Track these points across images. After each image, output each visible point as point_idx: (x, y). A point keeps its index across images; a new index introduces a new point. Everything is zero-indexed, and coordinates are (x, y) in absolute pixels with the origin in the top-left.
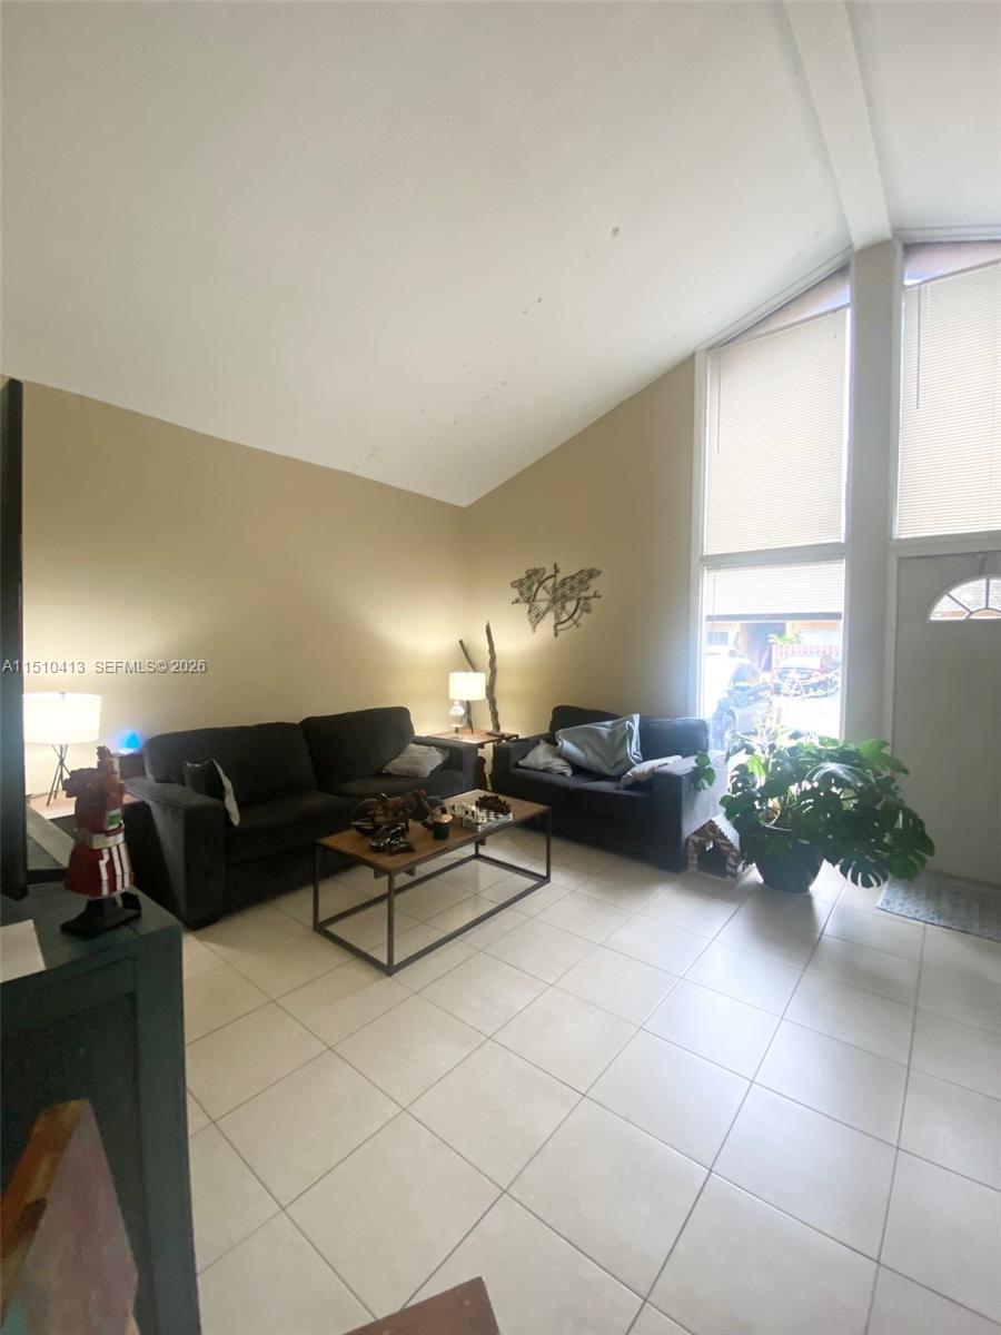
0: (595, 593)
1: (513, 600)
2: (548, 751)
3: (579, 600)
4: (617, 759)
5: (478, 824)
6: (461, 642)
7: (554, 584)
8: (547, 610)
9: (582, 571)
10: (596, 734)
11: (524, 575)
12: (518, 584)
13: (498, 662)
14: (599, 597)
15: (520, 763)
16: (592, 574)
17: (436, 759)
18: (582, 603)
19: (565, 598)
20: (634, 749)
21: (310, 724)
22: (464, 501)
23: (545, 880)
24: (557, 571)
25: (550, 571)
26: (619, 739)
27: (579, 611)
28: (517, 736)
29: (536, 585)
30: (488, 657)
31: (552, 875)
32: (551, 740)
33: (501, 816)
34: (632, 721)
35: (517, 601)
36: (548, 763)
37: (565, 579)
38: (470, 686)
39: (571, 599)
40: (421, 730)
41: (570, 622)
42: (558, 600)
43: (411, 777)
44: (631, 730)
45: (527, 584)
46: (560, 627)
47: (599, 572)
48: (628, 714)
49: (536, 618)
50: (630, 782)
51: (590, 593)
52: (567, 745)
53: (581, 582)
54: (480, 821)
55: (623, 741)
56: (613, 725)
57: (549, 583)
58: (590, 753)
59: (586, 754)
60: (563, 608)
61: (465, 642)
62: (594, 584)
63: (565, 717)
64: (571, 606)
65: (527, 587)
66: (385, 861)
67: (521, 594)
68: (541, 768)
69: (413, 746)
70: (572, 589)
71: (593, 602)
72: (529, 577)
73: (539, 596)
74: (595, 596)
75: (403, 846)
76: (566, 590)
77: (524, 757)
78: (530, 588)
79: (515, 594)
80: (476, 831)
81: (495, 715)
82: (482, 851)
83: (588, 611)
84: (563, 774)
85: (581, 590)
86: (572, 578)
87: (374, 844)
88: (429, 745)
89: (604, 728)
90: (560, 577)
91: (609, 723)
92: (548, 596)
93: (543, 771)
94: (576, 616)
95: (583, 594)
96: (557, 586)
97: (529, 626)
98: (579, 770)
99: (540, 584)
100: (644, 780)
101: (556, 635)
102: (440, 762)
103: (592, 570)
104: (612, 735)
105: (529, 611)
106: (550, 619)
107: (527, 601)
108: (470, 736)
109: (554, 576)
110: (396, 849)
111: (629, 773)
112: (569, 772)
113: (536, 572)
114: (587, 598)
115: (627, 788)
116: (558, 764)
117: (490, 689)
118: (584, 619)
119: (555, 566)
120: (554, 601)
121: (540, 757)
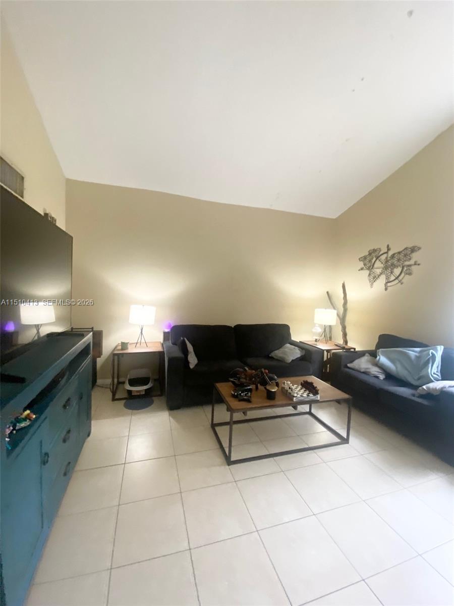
0: (415, 262)
1: (359, 268)
2: (368, 361)
3: (403, 268)
4: (421, 375)
5: (294, 397)
6: (328, 292)
7: (387, 258)
8: (381, 274)
9: (406, 249)
10: (407, 356)
11: (367, 253)
12: (363, 259)
13: (348, 305)
14: (419, 265)
15: (349, 365)
16: (413, 250)
17: (297, 354)
18: (405, 269)
19: (394, 266)
20: (435, 369)
21: (239, 328)
22: (334, 215)
23: (345, 441)
24: (389, 249)
25: (384, 250)
26: (422, 362)
27: (403, 274)
28: (355, 349)
29: (374, 259)
30: (342, 302)
31: (351, 439)
32: (373, 354)
33: (311, 395)
34: (436, 351)
35: (362, 269)
36: (367, 368)
37: (394, 254)
38: (328, 317)
39: (397, 267)
40: (295, 337)
41: (397, 281)
42: (389, 267)
43: (281, 360)
44: (434, 357)
45: (368, 258)
46: (389, 284)
47: (419, 248)
48: (434, 345)
49: (374, 278)
50: (424, 393)
51: (412, 262)
52: (383, 359)
53: (405, 255)
54: (295, 395)
55: (427, 363)
56: (421, 352)
57: (383, 257)
58: (399, 366)
59: (396, 368)
60: (392, 273)
61: (330, 292)
62: (415, 256)
63: (387, 341)
64: (397, 271)
65: (368, 261)
66: (234, 404)
67: (365, 265)
68: (362, 370)
69: (288, 345)
70: (399, 260)
71: (414, 268)
72: (370, 254)
73: (376, 266)
74: (415, 264)
75: (245, 398)
76: (395, 261)
77: (352, 362)
78: (370, 261)
79: (361, 264)
80: (292, 400)
81: (345, 335)
82: (313, 411)
83: (410, 274)
84: (377, 377)
85: (406, 261)
86: (399, 253)
87: (233, 393)
88: (296, 346)
89: (413, 352)
90: (390, 253)
91: (418, 349)
92: (382, 265)
93: (363, 373)
94: (400, 278)
95: (407, 263)
96: (389, 259)
97: (369, 284)
98: (390, 377)
99: (377, 258)
100: (435, 394)
101: (386, 289)
102: (299, 356)
103: (414, 247)
104: (418, 358)
105: (369, 275)
106: (382, 280)
107: (368, 269)
108: (325, 345)
109: (387, 253)
110: (241, 398)
111: (424, 387)
112: (382, 377)
113: (374, 251)
114: (410, 266)
115: (421, 396)
116: (374, 370)
117: (343, 319)
118: (406, 279)
119: (388, 246)
120: (386, 268)
121: (363, 364)
